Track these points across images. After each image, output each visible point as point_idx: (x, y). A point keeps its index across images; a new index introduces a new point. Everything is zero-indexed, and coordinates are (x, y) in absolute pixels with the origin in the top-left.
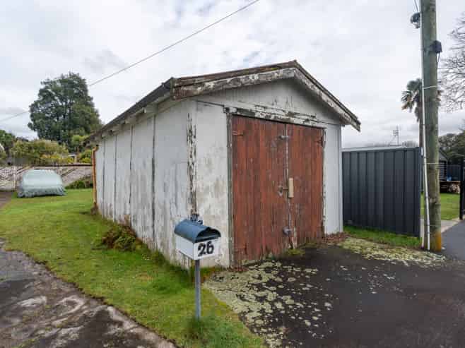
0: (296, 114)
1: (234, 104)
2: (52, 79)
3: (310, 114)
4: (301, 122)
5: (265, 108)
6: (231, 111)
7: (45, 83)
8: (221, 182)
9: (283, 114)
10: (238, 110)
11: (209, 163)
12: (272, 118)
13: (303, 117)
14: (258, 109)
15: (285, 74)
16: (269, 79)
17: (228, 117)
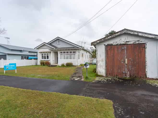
0: (129, 41)
1: (106, 43)
2: (107, 34)
3: (137, 40)
4: (132, 43)
5: (116, 42)
6: (106, 45)
7: (106, 35)
8: (103, 59)
9: (124, 42)
10: (108, 44)
11: (100, 56)
12: (119, 44)
13: (133, 42)
14: (114, 43)
15: (121, 33)
16: (115, 36)
17: (105, 46)
